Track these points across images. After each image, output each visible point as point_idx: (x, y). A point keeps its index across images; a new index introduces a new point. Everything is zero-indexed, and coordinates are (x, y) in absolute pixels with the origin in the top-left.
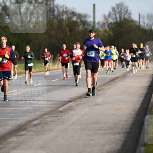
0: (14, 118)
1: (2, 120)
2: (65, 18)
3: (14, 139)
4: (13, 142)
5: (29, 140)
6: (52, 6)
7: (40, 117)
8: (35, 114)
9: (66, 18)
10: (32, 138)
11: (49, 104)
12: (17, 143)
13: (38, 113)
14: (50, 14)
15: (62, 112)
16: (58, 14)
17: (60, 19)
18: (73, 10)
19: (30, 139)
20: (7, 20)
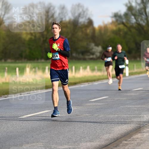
0: (139, 115)
1: (127, 117)
3: (139, 136)
4: (137, 138)
12: (141, 140)
20: (133, 20)
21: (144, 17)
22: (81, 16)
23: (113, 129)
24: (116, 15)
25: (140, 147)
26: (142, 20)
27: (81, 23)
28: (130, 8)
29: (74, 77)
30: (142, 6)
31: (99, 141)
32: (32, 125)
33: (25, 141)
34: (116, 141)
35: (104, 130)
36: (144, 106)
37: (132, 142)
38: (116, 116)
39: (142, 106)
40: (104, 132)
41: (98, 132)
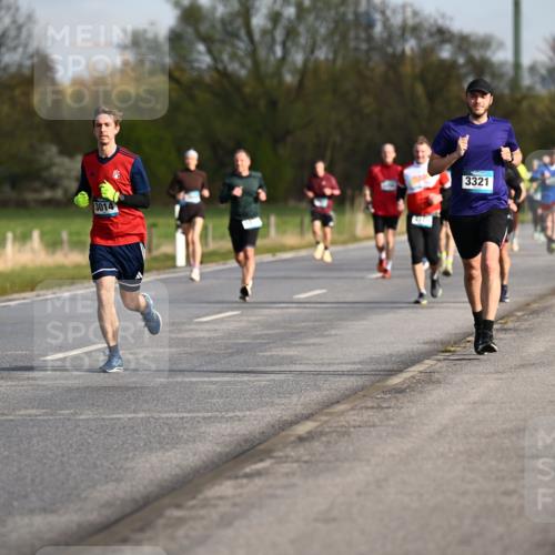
0: (227, 411)
1: (182, 418)
2: (412, 49)
3: (226, 488)
4: (221, 498)
5: (279, 492)
6: (363, 7)
7: (323, 409)
9: (416, 49)
10: (294, 485)
11: (354, 363)
12: (235, 505)
13: (315, 396)
14: (357, 38)
15: (399, 391)
16: (385, 35)
17: (394, 55)
18: (440, 22)
19: (285, 487)
20: (202, 58)
21: (242, 45)
23: (129, 465)
25: (230, 532)
26: (234, 56)
28: (191, 16)
30: (236, 6)
31: (79, 509)
35: (95, 466)
37: (201, 513)
38: (141, 415)
40: (96, 476)
41: (75, 477)
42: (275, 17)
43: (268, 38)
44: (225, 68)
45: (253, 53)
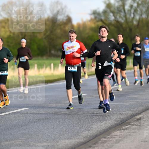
0: (118, 112)
3: (118, 133)
4: (116, 135)
5: (131, 134)
7: (143, 112)
8: (138, 109)
10: (136, 132)
12: (120, 137)
19: (133, 133)
20: (112, 17)
21: (122, 14)
22: (60, 13)
23: (91, 126)
24: (95, 13)
25: (118, 145)
26: (120, 17)
27: (59, 20)
28: (109, 6)
29: (52, 74)
30: (121, 3)
31: (78, 138)
32: (11, 122)
33: (3, 139)
34: (94, 138)
35: (83, 127)
36: (123, 103)
37: (111, 139)
39: (120, 103)
40: (83, 129)
41: (77, 130)
42: (131, 6)
43: (129, 12)
44: (118, 20)
45: (125, 16)
